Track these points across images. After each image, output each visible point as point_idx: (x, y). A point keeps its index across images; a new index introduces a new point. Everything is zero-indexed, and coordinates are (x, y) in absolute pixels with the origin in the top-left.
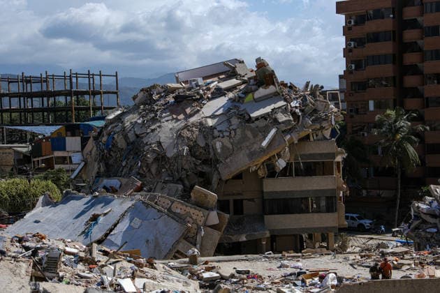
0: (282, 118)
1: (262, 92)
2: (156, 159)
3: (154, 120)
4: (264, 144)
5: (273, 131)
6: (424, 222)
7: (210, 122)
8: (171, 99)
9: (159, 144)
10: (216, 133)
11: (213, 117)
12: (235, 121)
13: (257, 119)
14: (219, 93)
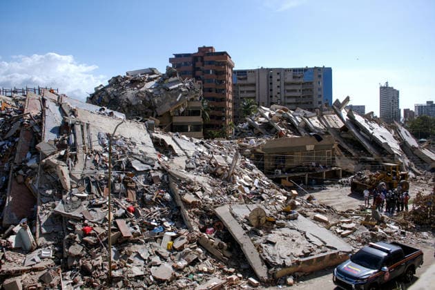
0: (183, 90)
1: (172, 79)
2: (127, 106)
3: (123, 89)
4: (178, 100)
5: (181, 95)
6: (242, 132)
7: (151, 91)
8: (128, 81)
9: (127, 99)
10: (154, 95)
11: (151, 88)
12: (162, 91)
13: (172, 90)
14: (150, 80)
